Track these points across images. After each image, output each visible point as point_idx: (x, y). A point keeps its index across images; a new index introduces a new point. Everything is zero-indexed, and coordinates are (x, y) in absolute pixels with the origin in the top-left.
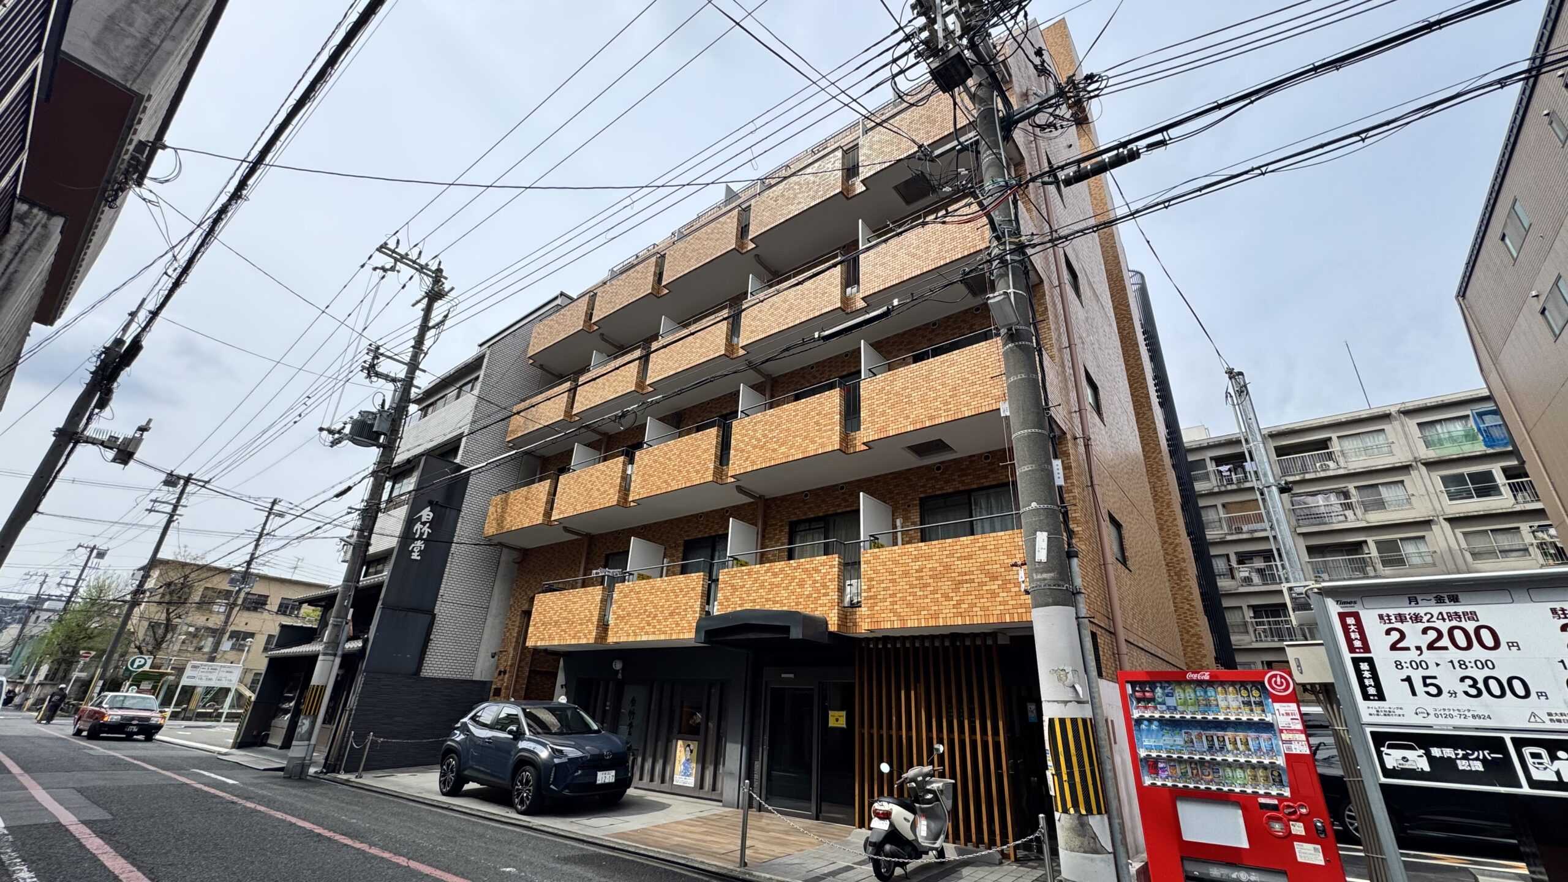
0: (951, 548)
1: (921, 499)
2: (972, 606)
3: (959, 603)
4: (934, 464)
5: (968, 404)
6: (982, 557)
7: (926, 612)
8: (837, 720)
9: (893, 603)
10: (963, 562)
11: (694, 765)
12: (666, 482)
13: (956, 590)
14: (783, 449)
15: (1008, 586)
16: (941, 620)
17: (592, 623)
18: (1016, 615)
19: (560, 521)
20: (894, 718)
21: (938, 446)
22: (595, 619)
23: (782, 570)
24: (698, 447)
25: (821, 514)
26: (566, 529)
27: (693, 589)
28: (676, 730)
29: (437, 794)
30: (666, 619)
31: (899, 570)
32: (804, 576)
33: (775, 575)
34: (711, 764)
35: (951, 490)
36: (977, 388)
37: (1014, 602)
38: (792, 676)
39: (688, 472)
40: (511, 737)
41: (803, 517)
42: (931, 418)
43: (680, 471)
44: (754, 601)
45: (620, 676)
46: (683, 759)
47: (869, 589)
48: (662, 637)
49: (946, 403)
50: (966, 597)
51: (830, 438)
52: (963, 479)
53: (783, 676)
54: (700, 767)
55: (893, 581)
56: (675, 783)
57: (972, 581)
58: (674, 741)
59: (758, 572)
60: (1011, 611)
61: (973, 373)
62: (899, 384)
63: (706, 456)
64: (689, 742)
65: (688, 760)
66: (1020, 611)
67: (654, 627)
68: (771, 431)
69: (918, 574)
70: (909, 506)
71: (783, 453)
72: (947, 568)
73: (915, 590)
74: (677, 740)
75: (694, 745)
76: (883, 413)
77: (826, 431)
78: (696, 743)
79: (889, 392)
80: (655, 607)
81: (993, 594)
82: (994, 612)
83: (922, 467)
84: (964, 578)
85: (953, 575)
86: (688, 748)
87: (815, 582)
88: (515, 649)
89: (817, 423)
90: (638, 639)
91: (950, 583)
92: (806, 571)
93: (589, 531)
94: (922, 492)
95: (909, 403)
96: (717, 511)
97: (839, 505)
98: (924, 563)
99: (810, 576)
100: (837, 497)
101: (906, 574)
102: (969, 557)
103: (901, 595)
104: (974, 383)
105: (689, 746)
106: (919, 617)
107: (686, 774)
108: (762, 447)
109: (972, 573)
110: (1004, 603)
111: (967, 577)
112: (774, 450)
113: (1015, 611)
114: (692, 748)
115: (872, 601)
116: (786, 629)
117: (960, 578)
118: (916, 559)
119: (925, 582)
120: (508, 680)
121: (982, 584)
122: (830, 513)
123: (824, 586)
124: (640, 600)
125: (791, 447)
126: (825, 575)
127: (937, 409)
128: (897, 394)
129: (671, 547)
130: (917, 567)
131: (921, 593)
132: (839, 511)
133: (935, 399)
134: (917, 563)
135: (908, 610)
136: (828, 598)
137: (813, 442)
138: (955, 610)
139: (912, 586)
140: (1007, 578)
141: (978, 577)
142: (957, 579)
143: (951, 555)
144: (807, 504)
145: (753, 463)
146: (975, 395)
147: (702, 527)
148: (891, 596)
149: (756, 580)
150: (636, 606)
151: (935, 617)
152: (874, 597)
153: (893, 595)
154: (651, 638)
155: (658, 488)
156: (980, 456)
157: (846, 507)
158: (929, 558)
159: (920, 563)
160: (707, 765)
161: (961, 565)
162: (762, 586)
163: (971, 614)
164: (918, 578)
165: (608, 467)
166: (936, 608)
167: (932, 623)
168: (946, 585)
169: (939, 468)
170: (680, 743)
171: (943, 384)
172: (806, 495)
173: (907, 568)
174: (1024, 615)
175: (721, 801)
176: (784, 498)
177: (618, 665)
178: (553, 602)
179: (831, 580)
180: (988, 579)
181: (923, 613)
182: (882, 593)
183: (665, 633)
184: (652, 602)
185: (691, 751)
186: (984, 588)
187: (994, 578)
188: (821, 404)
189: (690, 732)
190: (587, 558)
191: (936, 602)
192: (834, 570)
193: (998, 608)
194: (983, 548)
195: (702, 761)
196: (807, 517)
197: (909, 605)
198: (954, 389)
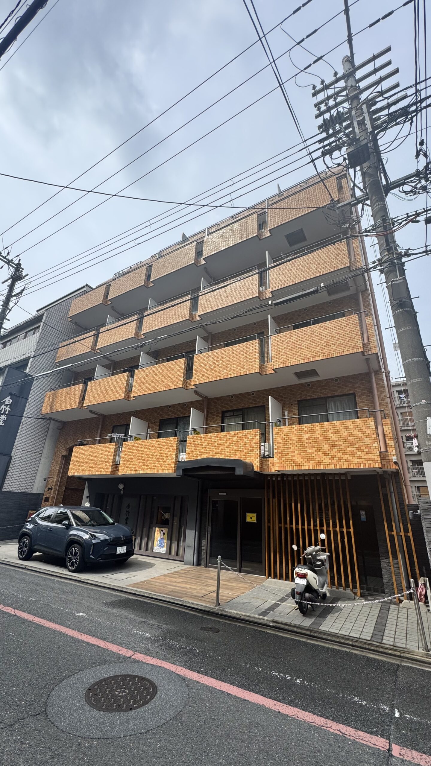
0: (327, 427)
1: (298, 401)
2: (340, 459)
3: (332, 458)
4: (306, 383)
5: (336, 350)
6: (346, 432)
7: (313, 462)
8: (251, 518)
9: (292, 456)
10: (335, 435)
11: (165, 541)
12: (154, 387)
13: (331, 450)
14: (225, 371)
15: (362, 448)
16: (322, 466)
17: (109, 463)
18: (367, 464)
19: (89, 407)
20: (288, 518)
21: (313, 373)
22: (111, 461)
23: (225, 437)
24: (173, 368)
25: (241, 408)
26: (91, 411)
27: (171, 446)
28: (155, 521)
29: (16, 558)
30: (155, 462)
31: (296, 439)
32: (238, 441)
33: (221, 439)
34: (175, 541)
35: (316, 397)
36: (341, 341)
37: (366, 457)
38: (225, 494)
39: (167, 381)
40: (65, 527)
41: (230, 409)
42: (314, 357)
43: (162, 381)
44: (208, 453)
45: (122, 492)
46: (159, 538)
47: (278, 448)
48: (152, 472)
49: (322, 349)
50: (337, 454)
51: (253, 366)
52: (323, 391)
53: (220, 494)
54: (169, 542)
55: (293, 444)
56: (154, 551)
57: (340, 445)
58: (154, 528)
59: (211, 437)
60: (364, 462)
61: (338, 333)
62: (293, 339)
63: (178, 373)
64: (163, 529)
65: (162, 539)
66: (369, 462)
67: (147, 466)
68: (217, 361)
69: (307, 441)
70: (292, 405)
71: (225, 373)
72: (325, 438)
73: (306, 449)
74: (155, 527)
75: (165, 530)
76: (285, 354)
77: (250, 362)
78: (167, 529)
79: (288, 343)
80: (148, 455)
81: (353, 453)
82: (354, 462)
83: (299, 384)
84: (336, 443)
85: (328, 442)
86: (162, 532)
87: (245, 444)
88: (57, 476)
89: (245, 358)
90: (138, 472)
91: (327, 446)
92: (239, 437)
93: (103, 413)
94: (299, 397)
95: (301, 348)
96: (179, 404)
97: (252, 403)
98: (311, 435)
99: (242, 440)
100: (250, 399)
101: (300, 440)
102: (338, 432)
103: (298, 452)
104: (339, 339)
105: (162, 531)
106: (309, 464)
107: (161, 546)
108: (212, 370)
109: (340, 441)
110: (360, 457)
111: (338, 443)
112: (220, 372)
113: (367, 462)
114: (164, 532)
115: (280, 455)
116: (233, 469)
117: (333, 443)
118: (306, 433)
119: (312, 445)
120: (53, 493)
121: (346, 447)
122: (246, 407)
123: (251, 446)
124: (138, 451)
125: (230, 370)
126: (252, 440)
127: (317, 352)
128: (294, 343)
129: (152, 423)
130: (307, 437)
131: (310, 451)
132: (251, 406)
133: (316, 347)
134: (307, 435)
135: (302, 460)
136: (253, 452)
137: (243, 368)
138: (330, 461)
139: (304, 447)
140: (361, 444)
141: (343, 443)
142: (331, 444)
143: (327, 431)
144: (232, 402)
145: (207, 378)
146: (340, 345)
147: (170, 413)
148: (291, 452)
149: (209, 442)
150: (136, 454)
151: (319, 464)
152: (281, 453)
153: (293, 452)
154: (146, 472)
155: (149, 390)
156: (332, 379)
157: (255, 404)
158: (314, 432)
159: (309, 435)
160: (173, 541)
161: (333, 436)
162: (213, 445)
163: (340, 463)
164: (307, 443)
165: (118, 378)
166: (319, 459)
167: (316, 467)
168: (325, 447)
169: (309, 385)
170: (157, 529)
171: (321, 339)
172: (232, 397)
173: (301, 437)
174: (372, 465)
175: (183, 561)
176: (219, 399)
177: (121, 486)
178: (85, 451)
179: (254, 443)
180: (350, 444)
181: (311, 462)
182: (286, 450)
183: (154, 469)
184: (146, 452)
185: (164, 534)
186: (348, 449)
187: (353, 444)
188: (248, 348)
189: (163, 523)
190: (102, 428)
191: (319, 456)
192: (257, 437)
193: (356, 460)
194: (347, 428)
195: (170, 539)
196: (232, 409)
197: (303, 458)
198: (327, 342)
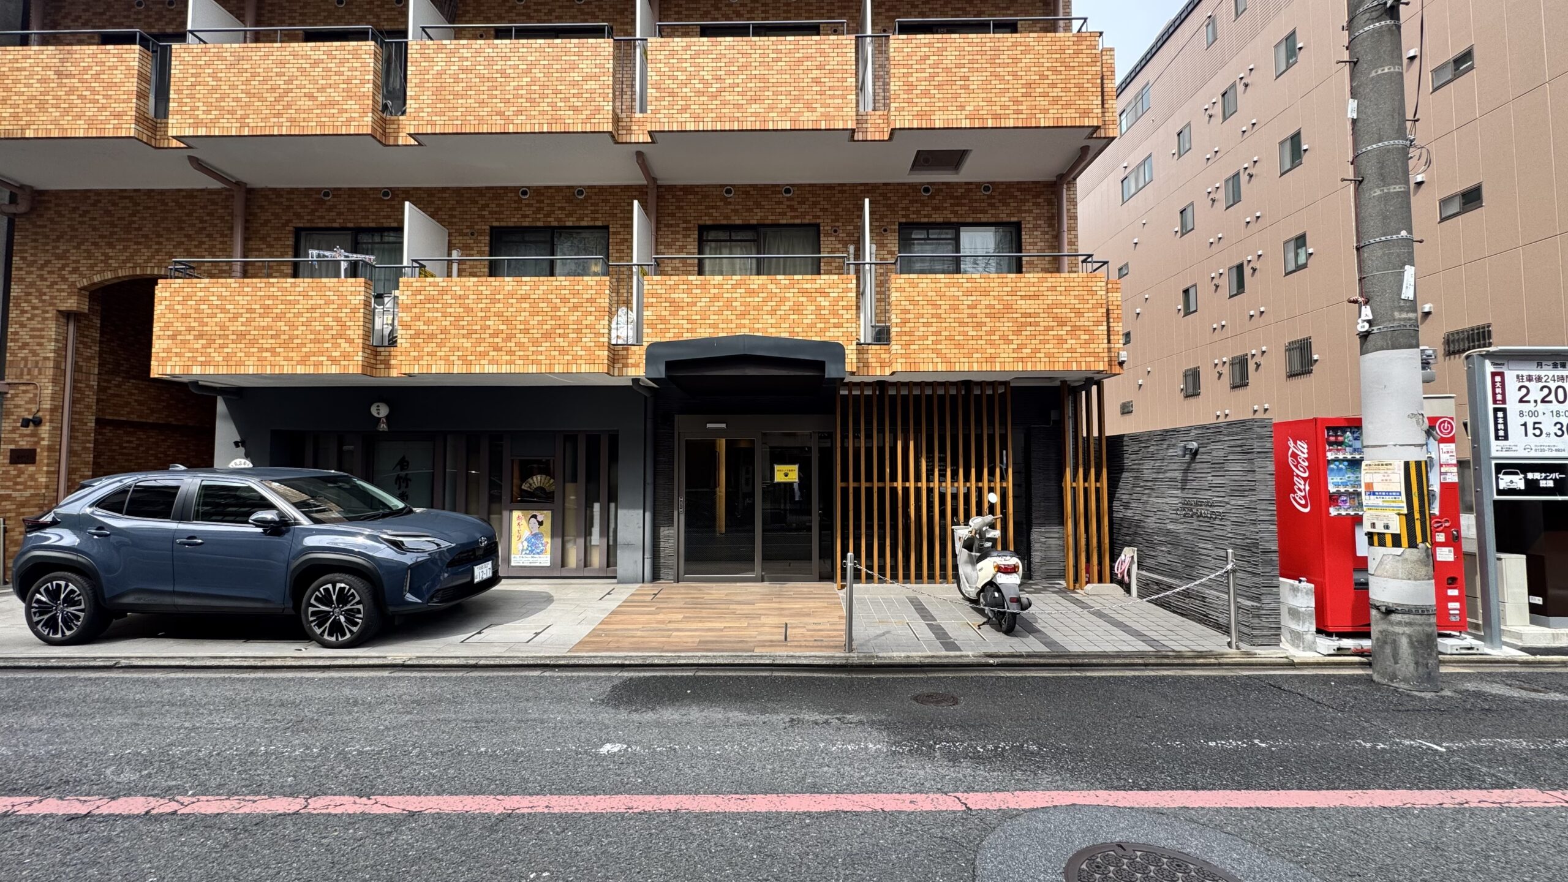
0: (1014, 284)
1: (900, 224)
2: (1036, 351)
3: (1020, 348)
5: (1046, 112)
6: (1051, 297)
7: (979, 355)
8: (786, 475)
9: (935, 342)
10: (1028, 302)
11: (547, 540)
12: (500, 113)
13: (1017, 333)
14: (755, 108)
15: (1078, 332)
16: (998, 365)
17: (350, 341)
18: (1083, 364)
19: (191, 142)
20: (888, 470)
22: (354, 332)
23: (763, 287)
24: (573, 67)
25: (755, 222)
26: (197, 163)
27: (589, 300)
28: (506, 497)
30: (535, 342)
31: (944, 304)
32: (801, 299)
33: (751, 292)
34: (578, 536)
35: (941, 220)
36: (1056, 92)
37: (1083, 350)
38: (724, 425)
39: (552, 105)
41: (724, 222)
42: (996, 116)
43: (532, 101)
44: (714, 326)
45: (383, 427)
46: (526, 533)
47: (904, 322)
48: (533, 369)
49: (1016, 102)
50: (1029, 342)
51: (839, 108)
52: (956, 208)
53: (709, 425)
54: (559, 541)
55: (938, 316)
56: (513, 564)
57: (1037, 324)
58: (505, 514)
59: (720, 286)
60: (1078, 360)
61: (1055, 71)
63: (591, 85)
64: (535, 513)
65: (535, 535)
66: (1088, 359)
67: (510, 353)
68: (730, 73)
69: (970, 311)
70: (885, 230)
71: (756, 114)
72: (1008, 307)
73: (966, 329)
74: (511, 511)
75: (545, 516)
76: (926, 93)
77: (832, 97)
78: (549, 513)
79: (936, 65)
80: (508, 322)
81: (1061, 341)
82: (1060, 359)
83: (904, 184)
84: (1029, 320)
85: (1015, 315)
86: (533, 520)
87: (819, 308)
88: (55, 381)
89: (817, 81)
91: (1011, 324)
92: (804, 292)
93: (244, 180)
94: (903, 216)
95: (965, 87)
96: (559, 189)
97: (784, 214)
98: (979, 298)
99: (813, 300)
100: (779, 203)
101: (955, 308)
102: (1035, 297)
103: (947, 333)
104: (1054, 86)
105: (535, 516)
106: (971, 360)
107: (532, 550)
109: (1038, 315)
110: (1072, 350)
111: (1032, 320)
112: (739, 107)
113: (1083, 359)
114: (540, 518)
115: (908, 338)
117: (1023, 320)
118: (969, 293)
119: (979, 320)
121: (1048, 329)
122: (769, 222)
123: (835, 314)
124: (468, 310)
126: (836, 301)
127: (1004, 107)
128: (947, 70)
129: (462, 234)
130: (970, 303)
131: (975, 333)
132: (783, 222)
133: (1003, 92)
134: (969, 298)
135: (957, 351)
136: (841, 330)
138: (1015, 355)
139: (962, 324)
140: (1077, 324)
141: (1045, 321)
142: (1019, 320)
143: (1013, 293)
144: (730, 204)
146: (1055, 101)
148: (934, 334)
149: (716, 298)
150: (459, 318)
151: (992, 359)
152: (910, 333)
153: (937, 333)
154: (504, 369)
155: (481, 121)
156: (978, 185)
157: (792, 217)
158: (985, 292)
159: (974, 298)
160: (567, 538)
161: (1024, 305)
162: (729, 305)
163: (1033, 360)
164: (971, 316)
166: (993, 351)
167: (986, 367)
168: (1006, 326)
169: (926, 190)
170: (516, 514)
171: (1015, 75)
172: (729, 192)
173: (956, 302)
174: (1092, 364)
175: (615, 577)
176: (688, 190)
177: (380, 411)
179: (844, 308)
180: (1056, 324)
181: (975, 355)
182: (922, 329)
183: (539, 363)
184: (499, 314)
185: (541, 523)
186: (1051, 333)
187: (1062, 323)
188: (822, 52)
190: (246, 229)
191: (992, 343)
192: (849, 294)
193: (1066, 355)
194: (1053, 288)
195: (559, 531)
196: (730, 222)
197: (959, 346)
198: (1028, 85)
